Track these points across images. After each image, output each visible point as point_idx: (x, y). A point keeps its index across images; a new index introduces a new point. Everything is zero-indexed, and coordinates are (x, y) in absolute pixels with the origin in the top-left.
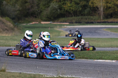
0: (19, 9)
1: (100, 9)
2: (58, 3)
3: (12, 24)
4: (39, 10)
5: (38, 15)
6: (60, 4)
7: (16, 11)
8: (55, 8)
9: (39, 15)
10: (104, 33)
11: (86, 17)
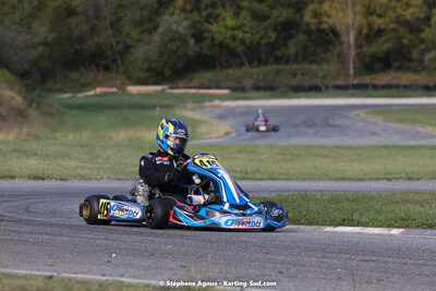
0: (46, 38)
1: (344, 38)
2: (188, 15)
3: (19, 93)
4: (118, 43)
5: (114, 61)
6: (197, 18)
7: (33, 47)
8: (177, 32)
9: (119, 62)
10: (360, 125)
11: (295, 66)
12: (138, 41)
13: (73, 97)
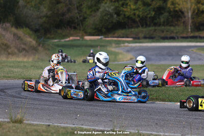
0: (46, 14)
1: (186, 14)
2: (113, 3)
3: (34, 39)
4: (80, 16)
5: (78, 25)
6: (117, 5)
7: (41, 18)
8: (109, 12)
9: (81, 25)
11: (163, 27)
12: (90, 15)
13: (59, 41)
